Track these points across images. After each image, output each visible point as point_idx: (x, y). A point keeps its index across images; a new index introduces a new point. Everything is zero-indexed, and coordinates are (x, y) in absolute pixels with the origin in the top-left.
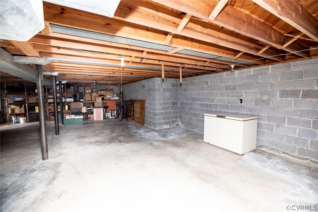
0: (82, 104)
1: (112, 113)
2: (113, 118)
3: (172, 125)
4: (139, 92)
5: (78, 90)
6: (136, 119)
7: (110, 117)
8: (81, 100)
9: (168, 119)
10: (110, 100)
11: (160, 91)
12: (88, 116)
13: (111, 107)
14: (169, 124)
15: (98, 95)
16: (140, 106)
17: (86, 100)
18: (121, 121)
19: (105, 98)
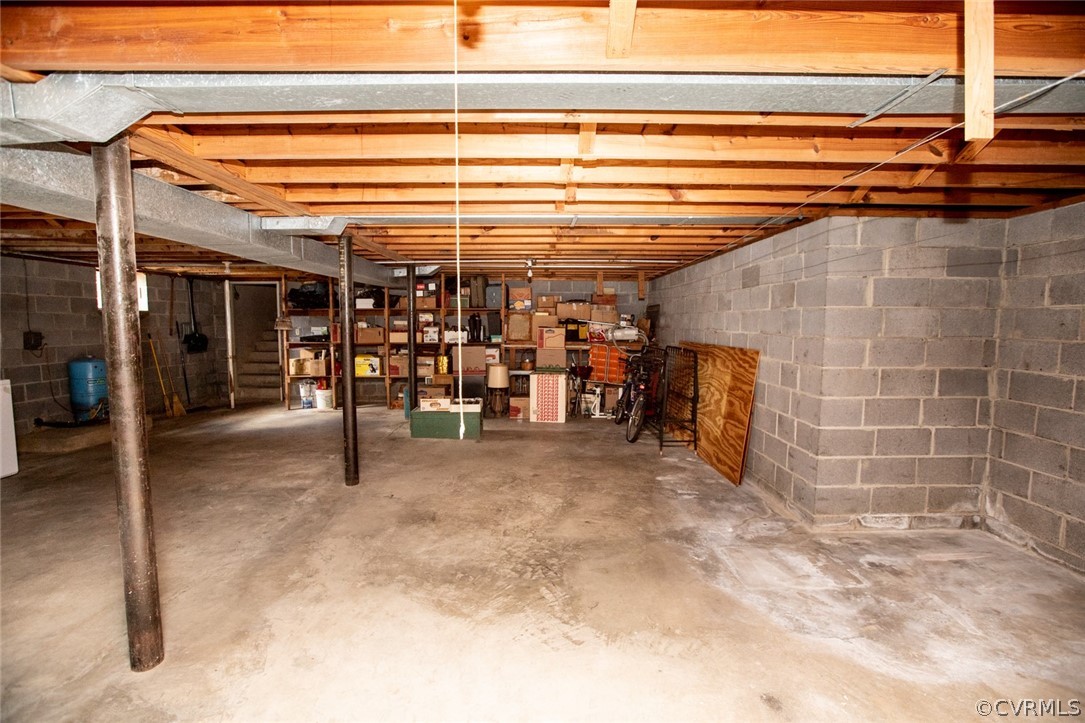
0: (495, 352)
1: (607, 396)
2: (610, 417)
3: (933, 520)
4: (725, 305)
5: (485, 300)
6: (703, 442)
7: (597, 414)
8: (495, 340)
9: (909, 477)
10: (601, 339)
11: (861, 300)
12: (511, 404)
13: (602, 371)
14: (911, 511)
15: (554, 318)
16: (728, 379)
17: (513, 337)
18: (634, 441)
19: (583, 333)
